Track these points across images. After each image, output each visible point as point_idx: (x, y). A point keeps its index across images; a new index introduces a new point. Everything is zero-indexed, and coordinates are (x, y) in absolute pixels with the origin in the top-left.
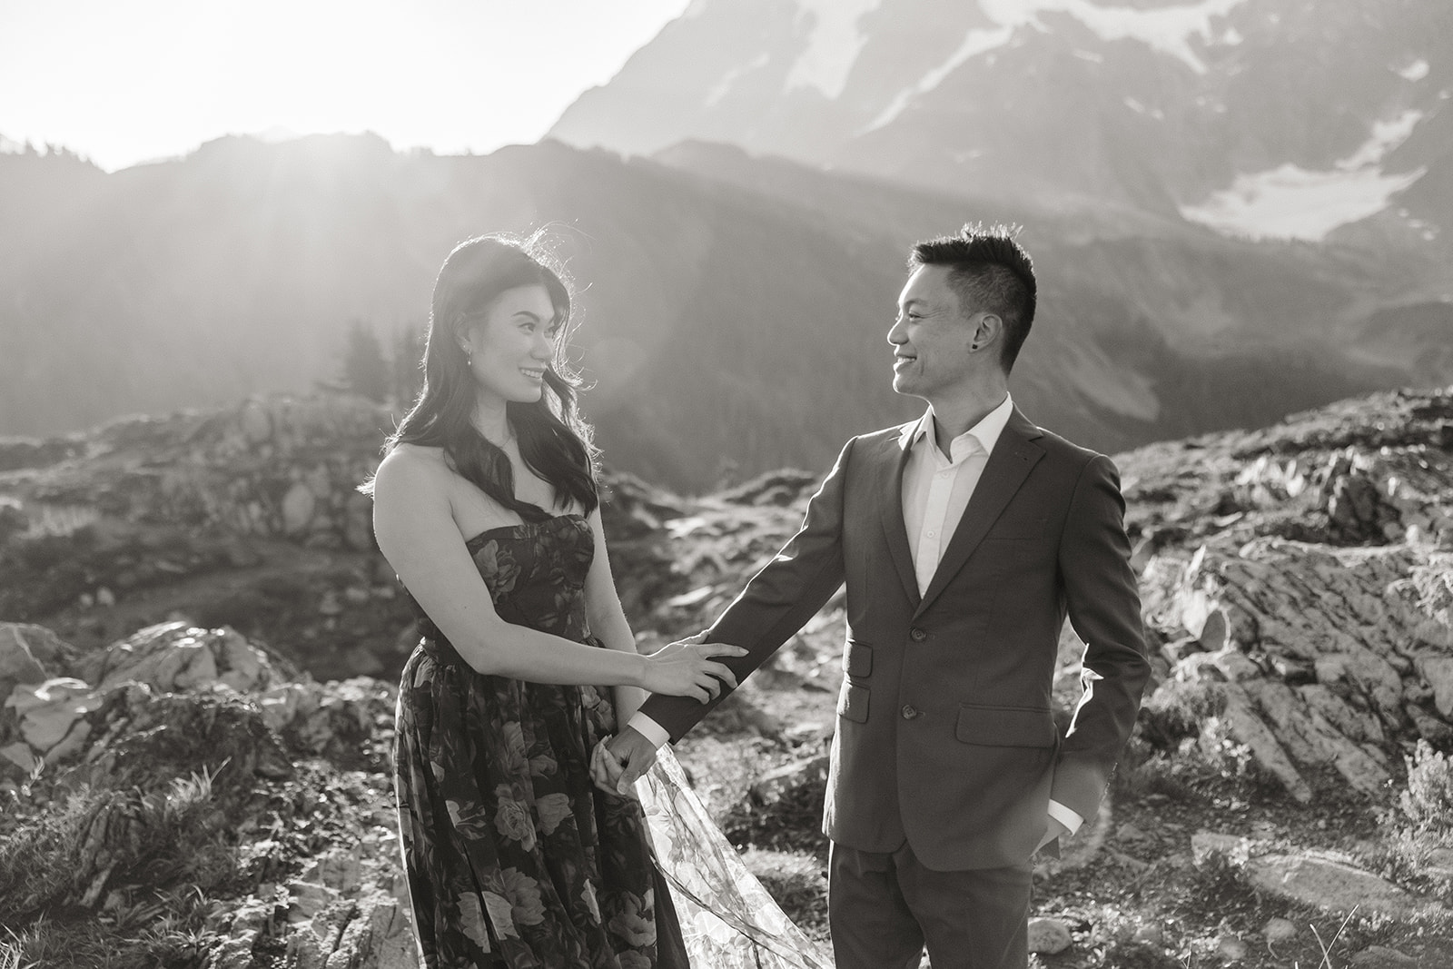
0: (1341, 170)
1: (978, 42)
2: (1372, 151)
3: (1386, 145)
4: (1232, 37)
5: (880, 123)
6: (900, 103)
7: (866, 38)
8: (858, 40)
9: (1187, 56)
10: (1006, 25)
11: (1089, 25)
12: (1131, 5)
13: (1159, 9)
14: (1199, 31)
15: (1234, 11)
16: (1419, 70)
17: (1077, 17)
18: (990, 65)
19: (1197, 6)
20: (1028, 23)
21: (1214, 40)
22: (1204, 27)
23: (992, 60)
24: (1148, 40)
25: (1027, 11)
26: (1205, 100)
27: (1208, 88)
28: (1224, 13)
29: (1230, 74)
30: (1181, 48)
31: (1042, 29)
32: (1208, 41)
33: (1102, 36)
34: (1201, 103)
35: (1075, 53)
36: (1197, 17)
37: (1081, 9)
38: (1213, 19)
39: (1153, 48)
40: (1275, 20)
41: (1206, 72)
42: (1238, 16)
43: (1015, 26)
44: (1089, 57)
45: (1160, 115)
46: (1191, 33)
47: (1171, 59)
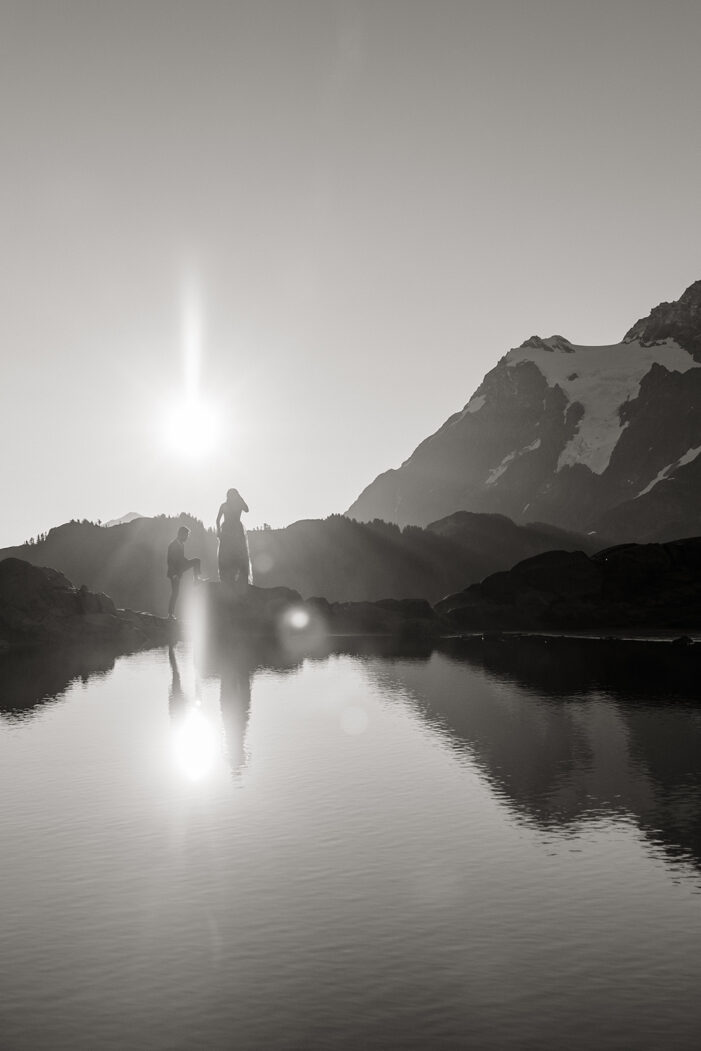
5: (641, 494)
6: (661, 476)
7: (627, 424)
8: (621, 425)
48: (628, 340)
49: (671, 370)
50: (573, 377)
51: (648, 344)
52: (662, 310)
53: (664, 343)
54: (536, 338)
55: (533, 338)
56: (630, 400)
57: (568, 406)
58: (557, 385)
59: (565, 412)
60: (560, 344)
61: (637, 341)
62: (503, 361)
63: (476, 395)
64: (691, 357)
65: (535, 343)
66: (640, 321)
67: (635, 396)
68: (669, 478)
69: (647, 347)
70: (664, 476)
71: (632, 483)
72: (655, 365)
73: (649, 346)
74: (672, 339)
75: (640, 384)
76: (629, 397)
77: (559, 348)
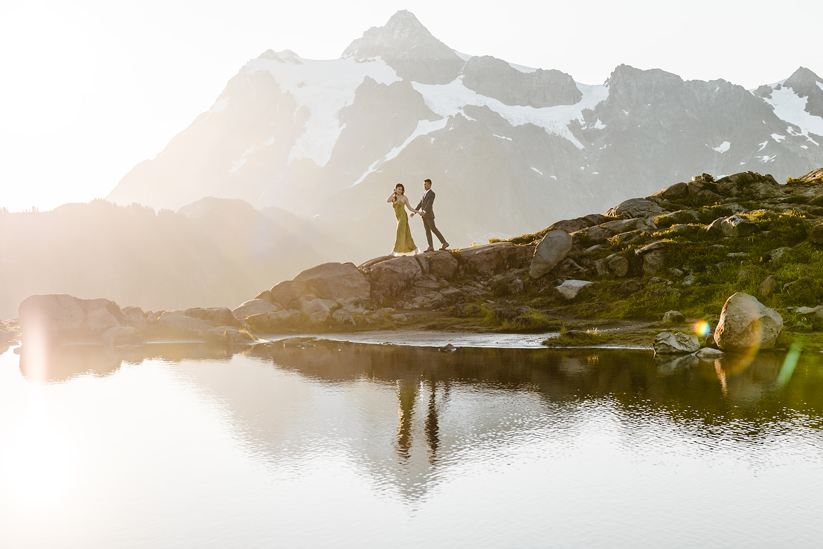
1: (425, 127)
4: (599, 125)
5: (356, 183)
6: (371, 169)
7: (345, 125)
8: (340, 127)
9: (570, 137)
10: (444, 116)
11: (502, 116)
12: (530, 103)
13: (549, 106)
14: (577, 120)
15: (599, 107)
16: (725, 146)
17: (493, 110)
18: (432, 143)
19: (575, 104)
20: (459, 114)
21: (588, 126)
22: (580, 117)
23: (433, 139)
24: (543, 126)
25: (458, 106)
26: (585, 166)
27: (586, 158)
28: (592, 108)
29: (600, 148)
30: (566, 131)
31: (469, 118)
32: (583, 127)
33: (511, 123)
34: (583, 168)
35: (494, 135)
36: (574, 112)
37: (495, 105)
38: (586, 113)
39: (547, 131)
40: (627, 113)
41: (584, 147)
42: (602, 110)
43: (451, 116)
44: (504, 137)
45: (554, 177)
46: (572, 121)
47: (560, 138)
48: (345, 56)
49: (379, 83)
50: (301, 85)
51: (361, 60)
52: (372, 33)
53: (374, 60)
54: (270, 51)
55: (268, 50)
56: (347, 106)
57: (298, 109)
58: (288, 91)
59: (295, 114)
60: (292, 58)
61: (353, 58)
62: (244, 69)
63: (221, 98)
64: (395, 72)
65: (270, 55)
66: (355, 40)
67: (351, 102)
68: (377, 171)
69: (360, 62)
70: (374, 169)
71: (348, 174)
72: (367, 77)
73: (362, 62)
74: (380, 57)
75: (355, 92)
76: (346, 103)
77: (290, 60)
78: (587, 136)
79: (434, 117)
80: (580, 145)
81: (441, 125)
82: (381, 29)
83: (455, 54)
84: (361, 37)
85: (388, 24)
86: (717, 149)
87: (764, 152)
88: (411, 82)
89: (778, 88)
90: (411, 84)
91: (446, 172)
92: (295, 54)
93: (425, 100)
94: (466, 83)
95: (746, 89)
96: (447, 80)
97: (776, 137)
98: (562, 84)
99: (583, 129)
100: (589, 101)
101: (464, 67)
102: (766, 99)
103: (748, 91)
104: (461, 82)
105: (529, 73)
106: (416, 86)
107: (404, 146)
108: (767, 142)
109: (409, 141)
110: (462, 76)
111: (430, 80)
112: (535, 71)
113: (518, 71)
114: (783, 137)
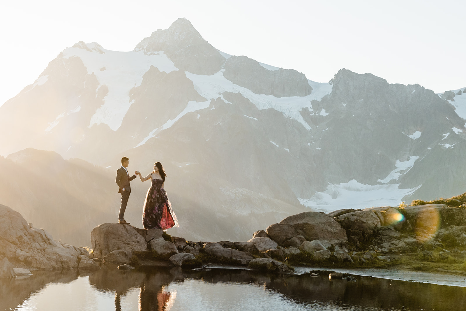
0: (380, 183)
1: (193, 106)
2: (395, 175)
3: (401, 172)
4: (323, 113)
5: (139, 145)
6: (151, 135)
7: (133, 101)
8: (130, 101)
9: (301, 120)
10: (208, 99)
11: (251, 101)
12: (272, 93)
13: (287, 96)
14: (307, 108)
15: (324, 99)
16: (417, 135)
17: (245, 97)
18: (198, 118)
19: (306, 95)
20: (219, 98)
21: (315, 113)
22: (310, 106)
23: (199, 116)
24: (281, 111)
25: (219, 92)
26: (311, 143)
27: (312, 137)
28: (319, 100)
29: (323, 130)
30: (298, 116)
31: (227, 102)
32: (311, 113)
33: (258, 107)
34: (309, 144)
35: (244, 115)
36: (306, 102)
37: (247, 93)
38: (314, 103)
39: (284, 115)
40: (345, 105)
41: (311, 128)
42: (327, 103)
43: (213, 99)
44: (251, 118)
45: (288, 150)
46: (303, 109)
47: (293, 120)
48: (137, 50)
49: (161, 71)
50: (103, 69)
51: (149, 53)
52: (158, 33)
53: (158, 54)
54: (82, 43)
55: (80, 42)
56: (136, 87)
57: (99, 87)
58: (93, 73)
59: (97, 90)
60: (97, 48)
61: (142, 51)
62: (61, 55)
63: (43, 74)
64: (173, 64)
65: (81, 45)
66: (145, 38)
67: (139, 84)
68: (156, 136)
69: (148, 55)
70: (153, 135)
71: (134, 138)
72: (152, 67)
73: (150, 55)
74: (163, 52)
75: (142, 77)
76: (135, 84)
77: (96, 50)
78: (314, 121)
79: (200, 98)
80: (308, 127)
81: (205, 105)
82: (165, 31)
83: (219, 53)
84: (150, 36)
85: (171, 27)
86: (410, 136)
87: (446, 141)
88: (185, 72)
89: (460, 93)
90: (185, 73)
91: (207, 141)
92: (100, 46)
93: (194, 86)
94: (225, 75)
95: (435, 93)
96: (212, 72)
97: (456, 130)
98: (298, 81)
99: (311, 115)
100: (317, 96)
101: (225, 63)
102: (450, 102)
103: (437, 94)
104: (222, 74)
105: (273, 70)
106: (189, 75)
107: (177, 119)
108: (448, 134)
109: (180, 116)
110: (223, 70)
111: (199, 71)
112: (278, 70)
113: (265, 68)
114: (461, 131)
